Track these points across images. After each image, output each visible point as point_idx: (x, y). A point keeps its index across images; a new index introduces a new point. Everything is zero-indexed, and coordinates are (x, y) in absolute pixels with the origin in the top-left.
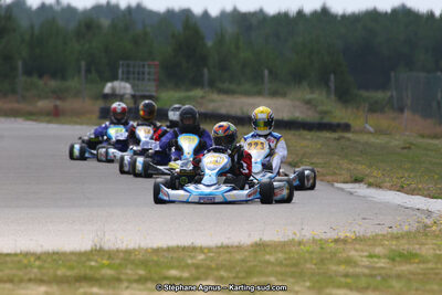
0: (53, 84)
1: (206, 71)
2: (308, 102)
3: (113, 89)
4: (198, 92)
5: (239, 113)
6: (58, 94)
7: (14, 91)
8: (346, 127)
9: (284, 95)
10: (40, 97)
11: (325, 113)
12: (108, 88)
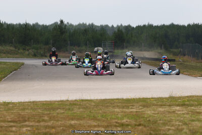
0: (77, 48)
1: (125, 44)
2: (159, 53)
4: (125, 50)
5: (142, 56)
6: (80, 51)
7: (67, 51)
8: (174, 60)
9: (152, 51)
12: (96, 49)
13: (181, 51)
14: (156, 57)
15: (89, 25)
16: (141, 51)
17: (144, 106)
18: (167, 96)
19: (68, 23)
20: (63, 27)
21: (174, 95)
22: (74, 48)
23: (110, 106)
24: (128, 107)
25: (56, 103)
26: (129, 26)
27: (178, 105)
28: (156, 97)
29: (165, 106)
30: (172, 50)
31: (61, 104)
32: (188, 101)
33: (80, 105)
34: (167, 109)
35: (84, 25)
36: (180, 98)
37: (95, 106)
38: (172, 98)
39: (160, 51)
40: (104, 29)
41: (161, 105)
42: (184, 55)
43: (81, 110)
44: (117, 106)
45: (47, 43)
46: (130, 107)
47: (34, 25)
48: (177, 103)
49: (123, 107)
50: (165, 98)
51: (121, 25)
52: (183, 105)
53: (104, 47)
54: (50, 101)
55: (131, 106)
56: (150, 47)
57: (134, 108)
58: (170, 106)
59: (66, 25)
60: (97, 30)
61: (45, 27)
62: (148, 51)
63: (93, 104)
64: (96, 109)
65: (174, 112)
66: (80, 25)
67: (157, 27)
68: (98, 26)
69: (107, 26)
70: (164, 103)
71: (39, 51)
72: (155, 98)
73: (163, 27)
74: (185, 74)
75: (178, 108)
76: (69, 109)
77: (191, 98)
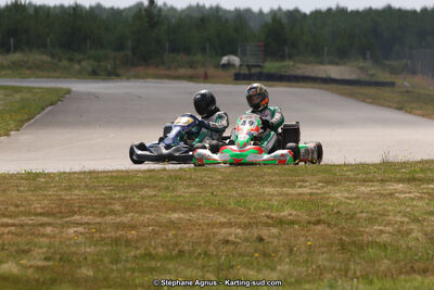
0: (185, 58)
1: (286, 49)
2: (362, 68)
3: (229, 61)
4: (288, 63)
6: (192, 65)
7: (163, 63)
8: (392, 84)
9: (345, 64)
10: (180, 67)
11: (373, 75)
12: (225, 60)
13: (406, 65)
14: (353, 77)
15: (211, 8)
16: (322, 63)
17: (327, 182)
18: (377, 160)
19: (165, 4)
20: (155, 12)
21: (391, 160)
22: (179, 57)
23: (254, 182)
24: (293, 184)
25: (140, 174)
26: (296, 11)
27: (400, 181)
28: (353, 163)
29: (372, 181)
30: (387, 63)
31: (150, 177)
32: (422, 170)
33: (190, 178)
34: (376, 187)
35: (199, 8)
36: (404, 164)
37: (221, 181)
38: (386, 166)
39: (362, 65)
40: (242, 16)
41: (364, 181)
42: (414, 73)
43: (193, 189)
44: (271, 182)
45: (120, 47)
46: (298, 184)
47: (92, 8)
48: (398, 176)
49: (283, 185)
50: (372, 165)
51: (280, 9)
52: (411, 180)
53: (243, 55)
54: (127, 171)
55: (299, 181)
56: (341, 55)
57: (305, 187)
58: (382, 181)
59: (160, 10)
60: (227, 21)
61: (116, 13)
62: (337, 64)
63: (219, 177)
64: (224, 188)
65: (391, 194)
66: (190, 8)
67: (356, 13)
68: (230, 12)
69: (248, 11)
70: (370, 176)
71: (103, 64)
72: (351, 165)
73: (369, 12)
74: (415, 114)
75: (400, 186)
76: (167, 188)
77: (427, 166)
